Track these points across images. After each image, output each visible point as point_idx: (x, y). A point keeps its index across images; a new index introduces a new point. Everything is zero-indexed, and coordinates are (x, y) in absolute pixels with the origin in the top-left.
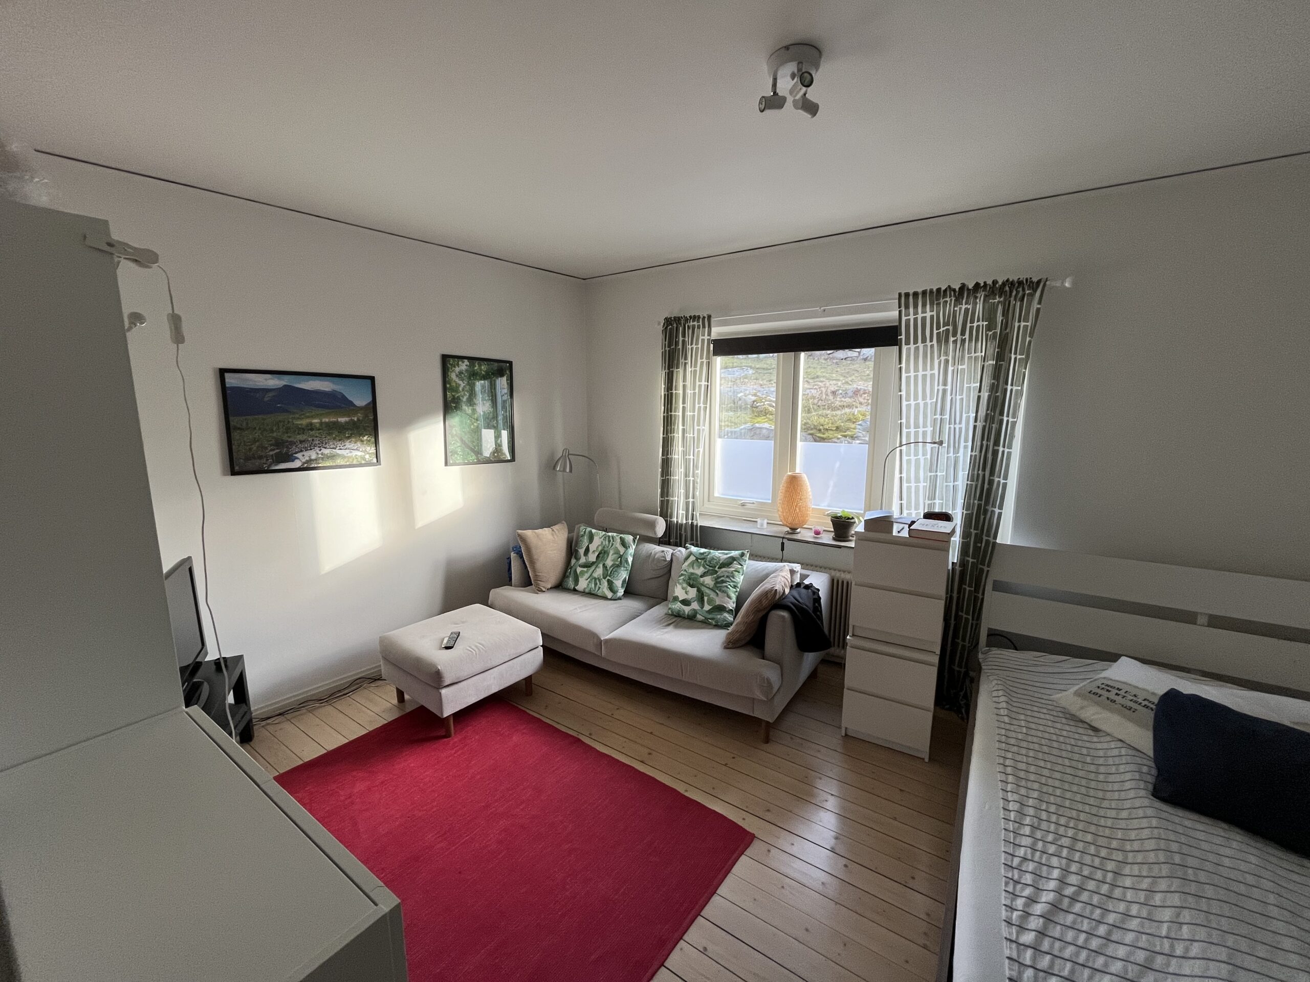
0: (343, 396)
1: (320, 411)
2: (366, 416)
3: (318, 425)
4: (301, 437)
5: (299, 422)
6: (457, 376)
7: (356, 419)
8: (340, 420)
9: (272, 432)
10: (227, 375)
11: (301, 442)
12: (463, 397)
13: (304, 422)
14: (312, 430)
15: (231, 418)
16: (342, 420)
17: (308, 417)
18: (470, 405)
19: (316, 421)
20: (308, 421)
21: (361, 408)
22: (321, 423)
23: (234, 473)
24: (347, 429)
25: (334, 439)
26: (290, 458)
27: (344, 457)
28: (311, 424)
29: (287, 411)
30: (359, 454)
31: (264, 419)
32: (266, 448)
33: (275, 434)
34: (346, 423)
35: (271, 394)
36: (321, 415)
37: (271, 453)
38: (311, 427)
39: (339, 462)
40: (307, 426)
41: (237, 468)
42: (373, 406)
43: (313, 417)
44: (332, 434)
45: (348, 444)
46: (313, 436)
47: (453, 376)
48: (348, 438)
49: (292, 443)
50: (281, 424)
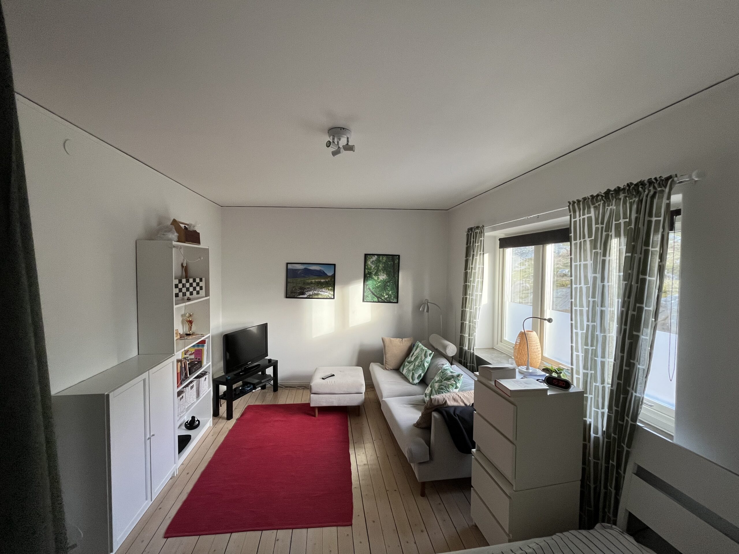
0: (324, 272)
1: (316, 277)
2: (331, 279)
3: (314, 282)
4: (308, 286)
5: (307, 281)
6: (371, 263)
7: (327, 280)
8: (322, 280)
9: (299, 284)
10: (288, 265)
11: (308, 288)
12: (373, 272)
13: (309, 281)
14: (312, 284)
15: (288, 279)
16: (322, 281)
17: (311, 279)
18: (377, 276)
19: (313, 281)
20: (311, 280)
21: (330, 276)
22: (315, 282)
23: (287, 297)
24: (324, 284)
25: (319, 288)
26: (303, 294)
27: (321, 295)
28: (312, 282)
29: (305, 277)
30: (327, 294)
31: (297, 280)
32: (297, 290)
33: (300, 285)
34: (324, 282)
35: (300, 271)
36: (316, 278)
37: (298, 291)
38: (312, 283)
39: (320, 296)
40: (310, 282)
41: (288, 296)
42: (334, 276)
43: (312, 279)
44: (318, 286)
45: (323, 290)
46: (311, 286)
47: (369, 263)
48: (324, 288)
49: (305, 288)
50: (302, 282)
